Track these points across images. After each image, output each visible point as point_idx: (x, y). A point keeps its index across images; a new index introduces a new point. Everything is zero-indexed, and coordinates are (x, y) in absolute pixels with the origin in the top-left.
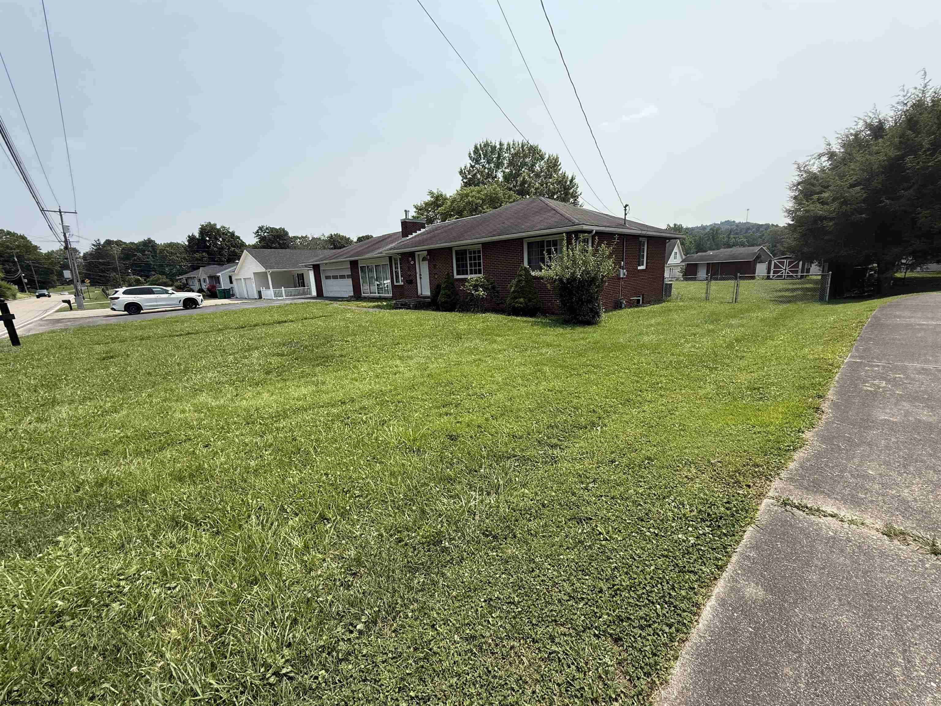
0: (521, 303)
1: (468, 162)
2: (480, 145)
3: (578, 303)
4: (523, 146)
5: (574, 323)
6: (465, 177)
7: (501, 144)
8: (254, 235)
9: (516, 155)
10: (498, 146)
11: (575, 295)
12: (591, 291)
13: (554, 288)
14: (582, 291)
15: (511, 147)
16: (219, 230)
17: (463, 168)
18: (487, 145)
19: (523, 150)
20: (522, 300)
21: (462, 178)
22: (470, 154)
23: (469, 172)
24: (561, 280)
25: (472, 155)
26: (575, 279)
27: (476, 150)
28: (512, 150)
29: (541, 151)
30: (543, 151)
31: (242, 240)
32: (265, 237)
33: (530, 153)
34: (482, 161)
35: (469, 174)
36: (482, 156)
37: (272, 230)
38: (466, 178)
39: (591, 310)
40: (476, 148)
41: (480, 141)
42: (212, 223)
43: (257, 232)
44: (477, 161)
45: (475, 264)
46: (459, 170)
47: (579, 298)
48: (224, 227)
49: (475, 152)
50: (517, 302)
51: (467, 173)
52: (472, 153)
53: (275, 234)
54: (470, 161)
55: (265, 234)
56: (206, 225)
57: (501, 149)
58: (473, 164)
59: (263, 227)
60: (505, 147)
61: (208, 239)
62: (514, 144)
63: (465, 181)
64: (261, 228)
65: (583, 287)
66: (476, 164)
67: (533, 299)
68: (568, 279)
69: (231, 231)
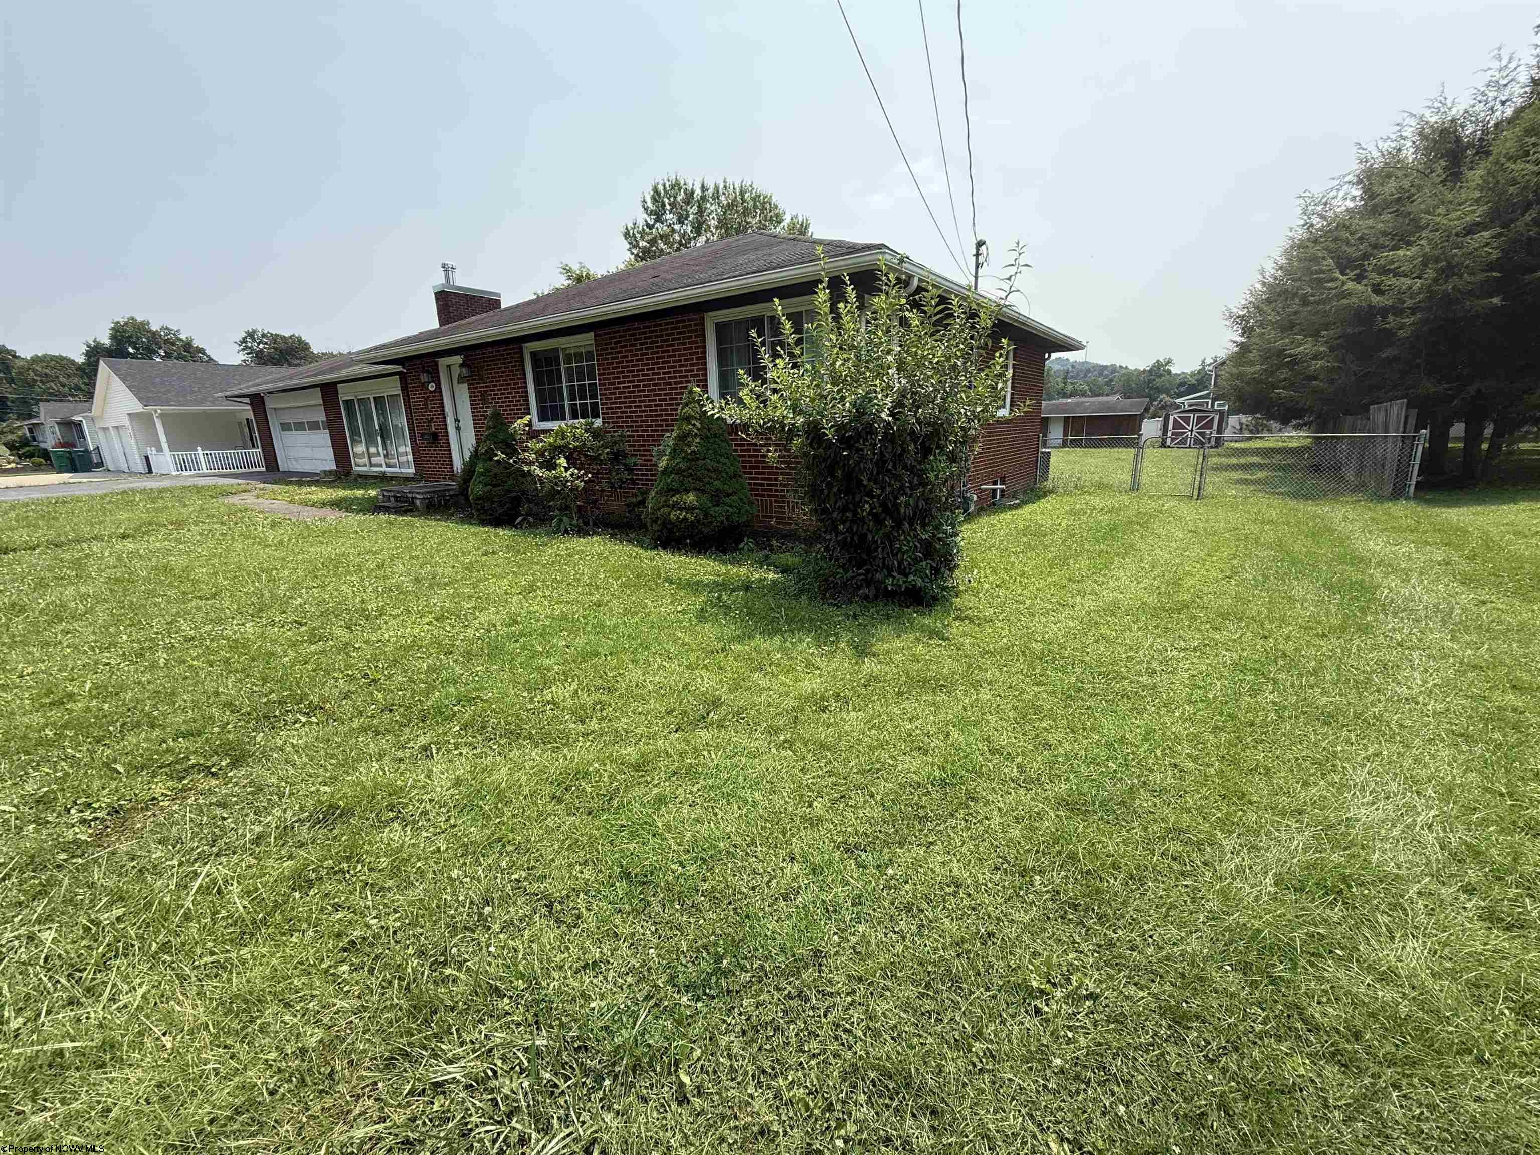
0: (690, 509)
1: (642, 218)
2: (664, 185)
3: (879, 522)
4: (742, 193)
5: (866, 597)
6: (634, 245)
7: (704, 188)
8: (238, 348)
9: (731, 206)
10: (698, 192)
11: (870, 494)
12: (932, 476)
13: (789, 461)
14: (898, 478)
15: (721, 191)
16: (155, 334)
17: (630, 225)
18: (676, 186)
19: (744, 201)
20: (691, 498)
21: (628, 246)
22: (644, 201)
23: (643, 233)
24: (813, 431)
25: (649, 204)
26: (869, 429)
27: (656, 196)
28: (723, 198)
29: (776, 207)
30: (782, 206)
31: (208, 357)
32: (261, 351)
33: (755, 206)
34: (669, 216)
35: (642, 238)
36: (668, 207)
37: (275, 338)
38: (636, 246)
39: (928, 550)
40: (656, 190)
41: (662, 176)
42: (139, 319)
43: (244, 341)
44: (658, 216)
45: (582, 388)
46: (624, 230)
47: (883, 505)
48: (168, 329)
49: (654, 200)
50: (676, 504)
51: (638, 236)
52: (649, 200)
53: (283, 346)
54: (645, 216)
55: (261, 346)
56: (126, 324)
57: (703, 198)
58: (651, 222)
59: (254, 332)
60: (711, 192)
61: (131, 350)
62: (725, 187)
63: (635, 251)
64: (251, 335)
65: (899, 458)
66: (657, 220)
67: (728, 495)
68: (840, 428)
69: (183, 337)
